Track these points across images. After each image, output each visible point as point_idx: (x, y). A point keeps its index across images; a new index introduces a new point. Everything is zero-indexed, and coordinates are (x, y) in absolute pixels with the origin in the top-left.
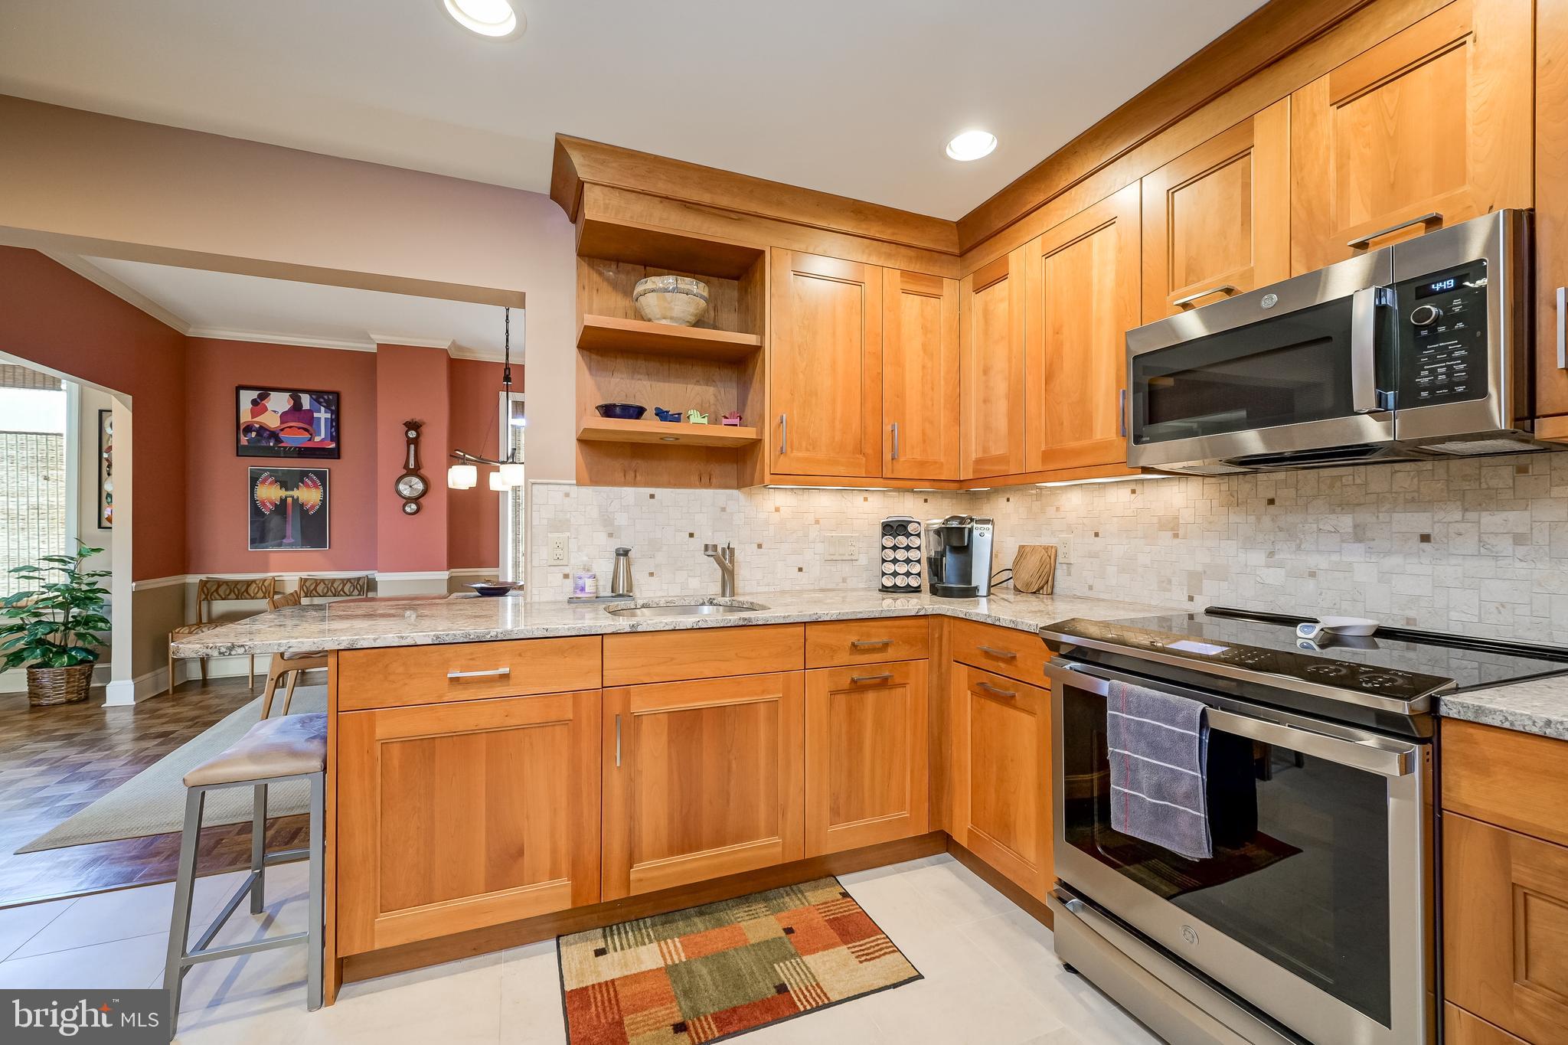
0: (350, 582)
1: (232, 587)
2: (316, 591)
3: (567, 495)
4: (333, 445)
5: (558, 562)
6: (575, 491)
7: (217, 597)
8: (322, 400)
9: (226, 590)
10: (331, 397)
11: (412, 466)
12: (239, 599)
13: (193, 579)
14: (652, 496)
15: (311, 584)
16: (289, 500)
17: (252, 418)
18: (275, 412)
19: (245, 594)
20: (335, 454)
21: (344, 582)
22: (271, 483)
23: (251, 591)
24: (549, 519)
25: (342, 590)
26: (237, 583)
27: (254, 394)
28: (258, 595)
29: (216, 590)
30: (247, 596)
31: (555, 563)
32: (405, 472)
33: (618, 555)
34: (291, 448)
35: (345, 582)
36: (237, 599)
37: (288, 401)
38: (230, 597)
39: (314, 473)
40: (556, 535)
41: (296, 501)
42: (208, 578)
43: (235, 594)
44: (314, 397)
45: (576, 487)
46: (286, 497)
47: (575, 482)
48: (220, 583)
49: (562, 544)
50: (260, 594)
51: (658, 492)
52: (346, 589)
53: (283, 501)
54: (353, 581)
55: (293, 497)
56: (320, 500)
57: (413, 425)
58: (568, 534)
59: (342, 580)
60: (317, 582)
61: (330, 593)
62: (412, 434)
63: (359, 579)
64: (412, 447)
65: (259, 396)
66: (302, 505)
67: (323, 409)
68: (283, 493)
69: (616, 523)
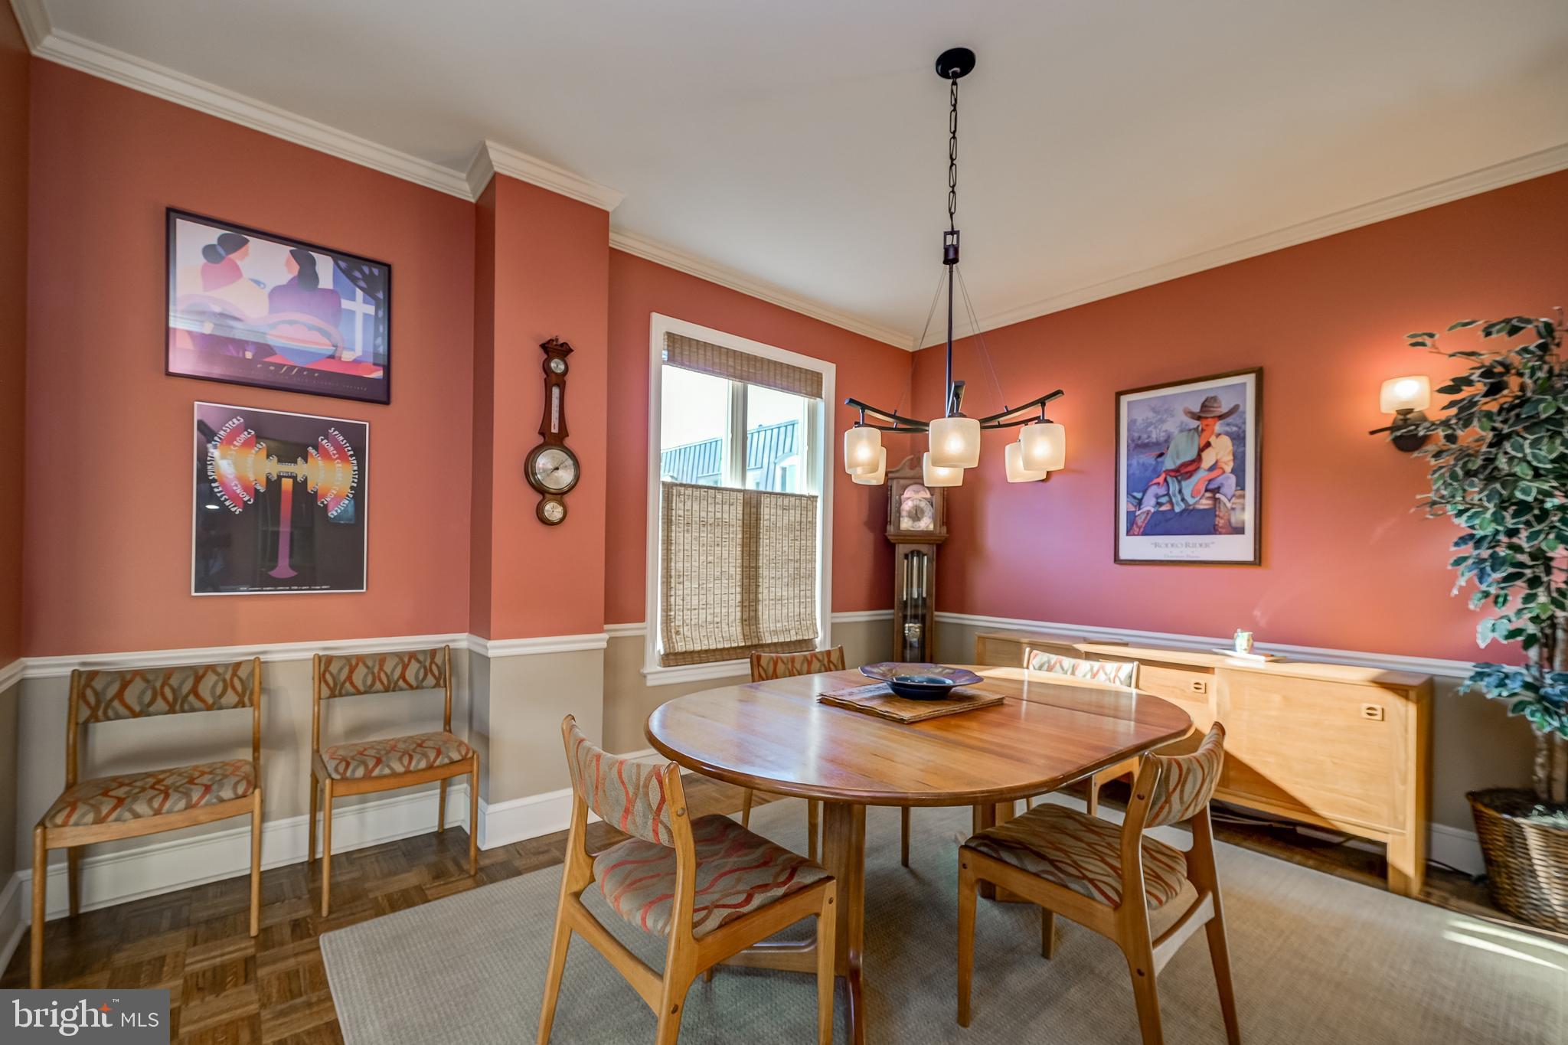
0: (418, 661)
1: (158, 685)
2: (352, 683)
4: (378, 374)
7: (122, 710)
8: (357, 274)
9: (143, 693)
10: (376, 271)
11: (555, 430)
12: (174, 712)
15: (341, 669)
16: (287, 484)
18: (258, 283)
19: (191, 698)
20: (379, 394)
21: (406, 658)
22: (247, 444)
23: (205, 690)
25: (403, 677)
26: (168, 673)
27: (212, 235)
28: (224, 701)
29: (119, 695)
30: (197, 704)
32: (541, 440)
34: (292, 368)
35: (406, 660)
36: (172, 711)
37: (288, 264)
38: (152, 709)
39: (339, 426)
41: (300, 486)
42: (90, 665)
43: (165, 699)
44: (343, 264)
46: (280, 477)
48: (123, 677)
50: (231, 697)
52: (410, 676)
53: (274, 485)
54: (421, 658)
55: (294, 478)
56: (352, 488)
57: (555, 349)
59: (399, 655)
60: (353, 662)
61: (378, 686)
62: (557, 365)
63: (433, 652)
64: (556, 391)
65: (221, 239)
66: (315, 496)
67: (359, 293)
68: (274, 467)
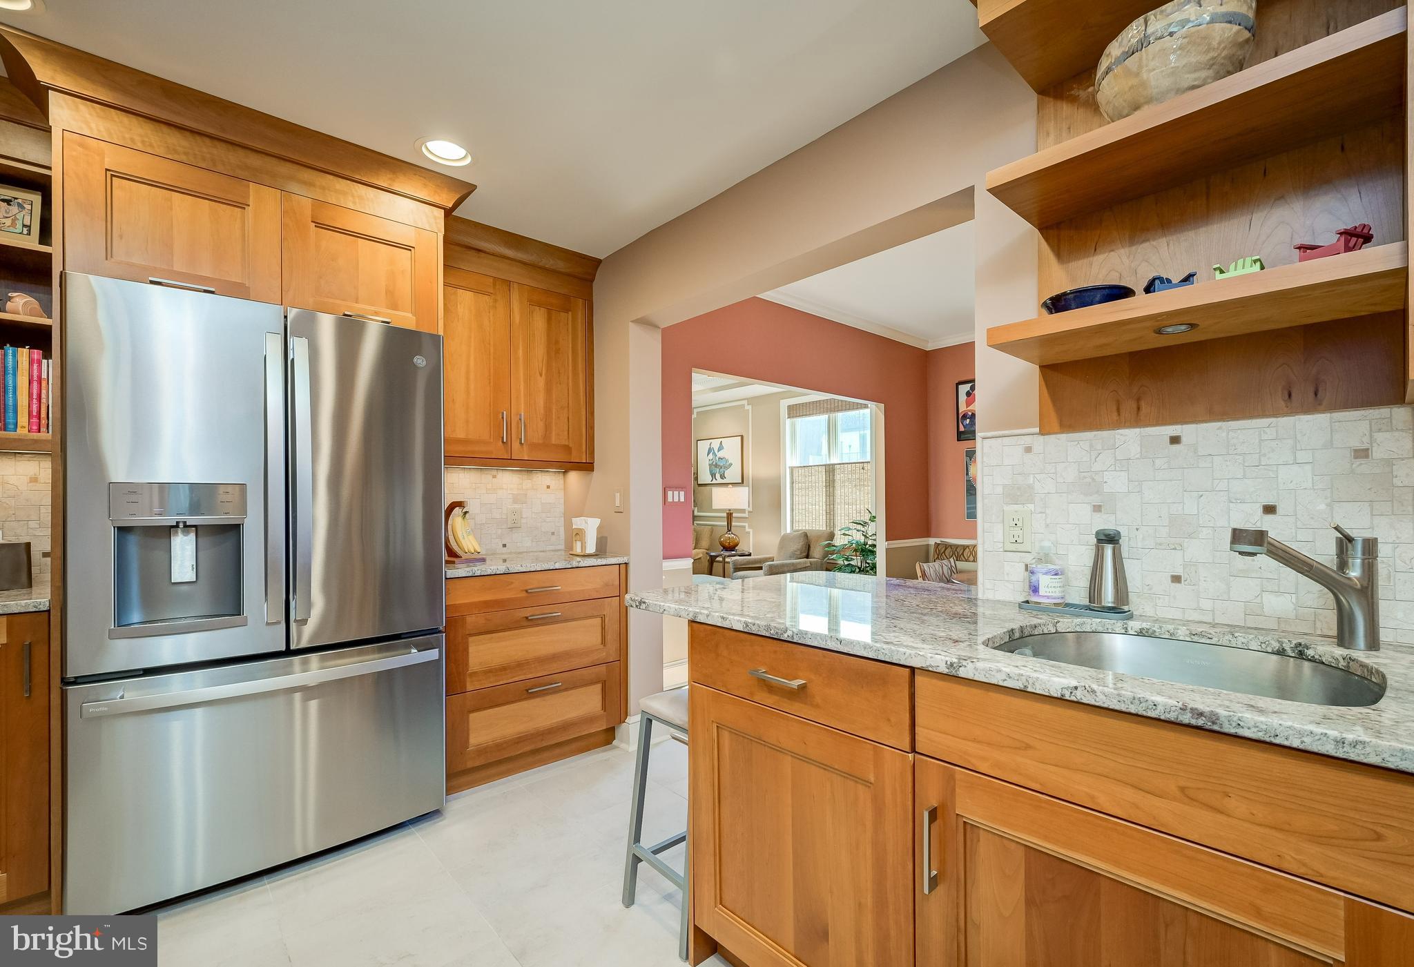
3: (1028, 450)
5: (1019, 547)
6: (1039, 442)
13: (932, 541)
14: (1175, 440)
17: (967, 407)
23: (966, 554)
24: (1004, 486)
27: (968, 387)
30: (963, 559)
31: (1014, 547)
33: (1099, 541)
40: (1016, 507)
42: (941, 541)
45: (1041, 438)
47: (1037, 430)
48: (947, 546)
49: (1021, 520)
51: (1187, 431)
58: (1031, 507)
65: (971, 387)
69: (1106, 489)
